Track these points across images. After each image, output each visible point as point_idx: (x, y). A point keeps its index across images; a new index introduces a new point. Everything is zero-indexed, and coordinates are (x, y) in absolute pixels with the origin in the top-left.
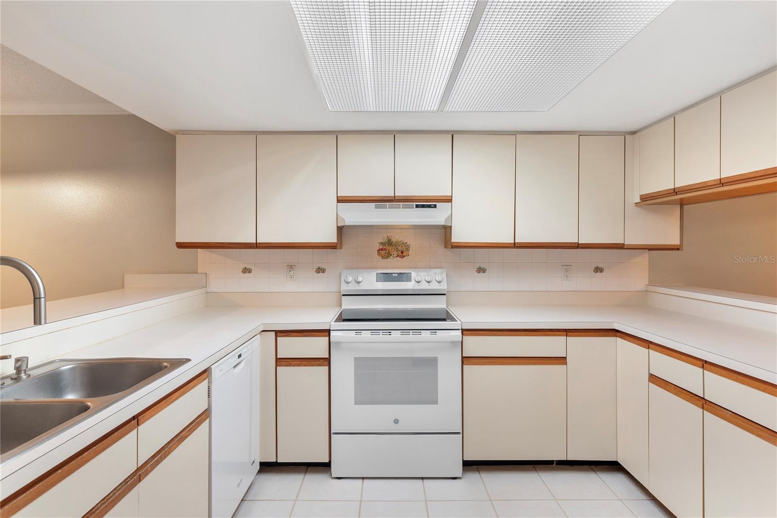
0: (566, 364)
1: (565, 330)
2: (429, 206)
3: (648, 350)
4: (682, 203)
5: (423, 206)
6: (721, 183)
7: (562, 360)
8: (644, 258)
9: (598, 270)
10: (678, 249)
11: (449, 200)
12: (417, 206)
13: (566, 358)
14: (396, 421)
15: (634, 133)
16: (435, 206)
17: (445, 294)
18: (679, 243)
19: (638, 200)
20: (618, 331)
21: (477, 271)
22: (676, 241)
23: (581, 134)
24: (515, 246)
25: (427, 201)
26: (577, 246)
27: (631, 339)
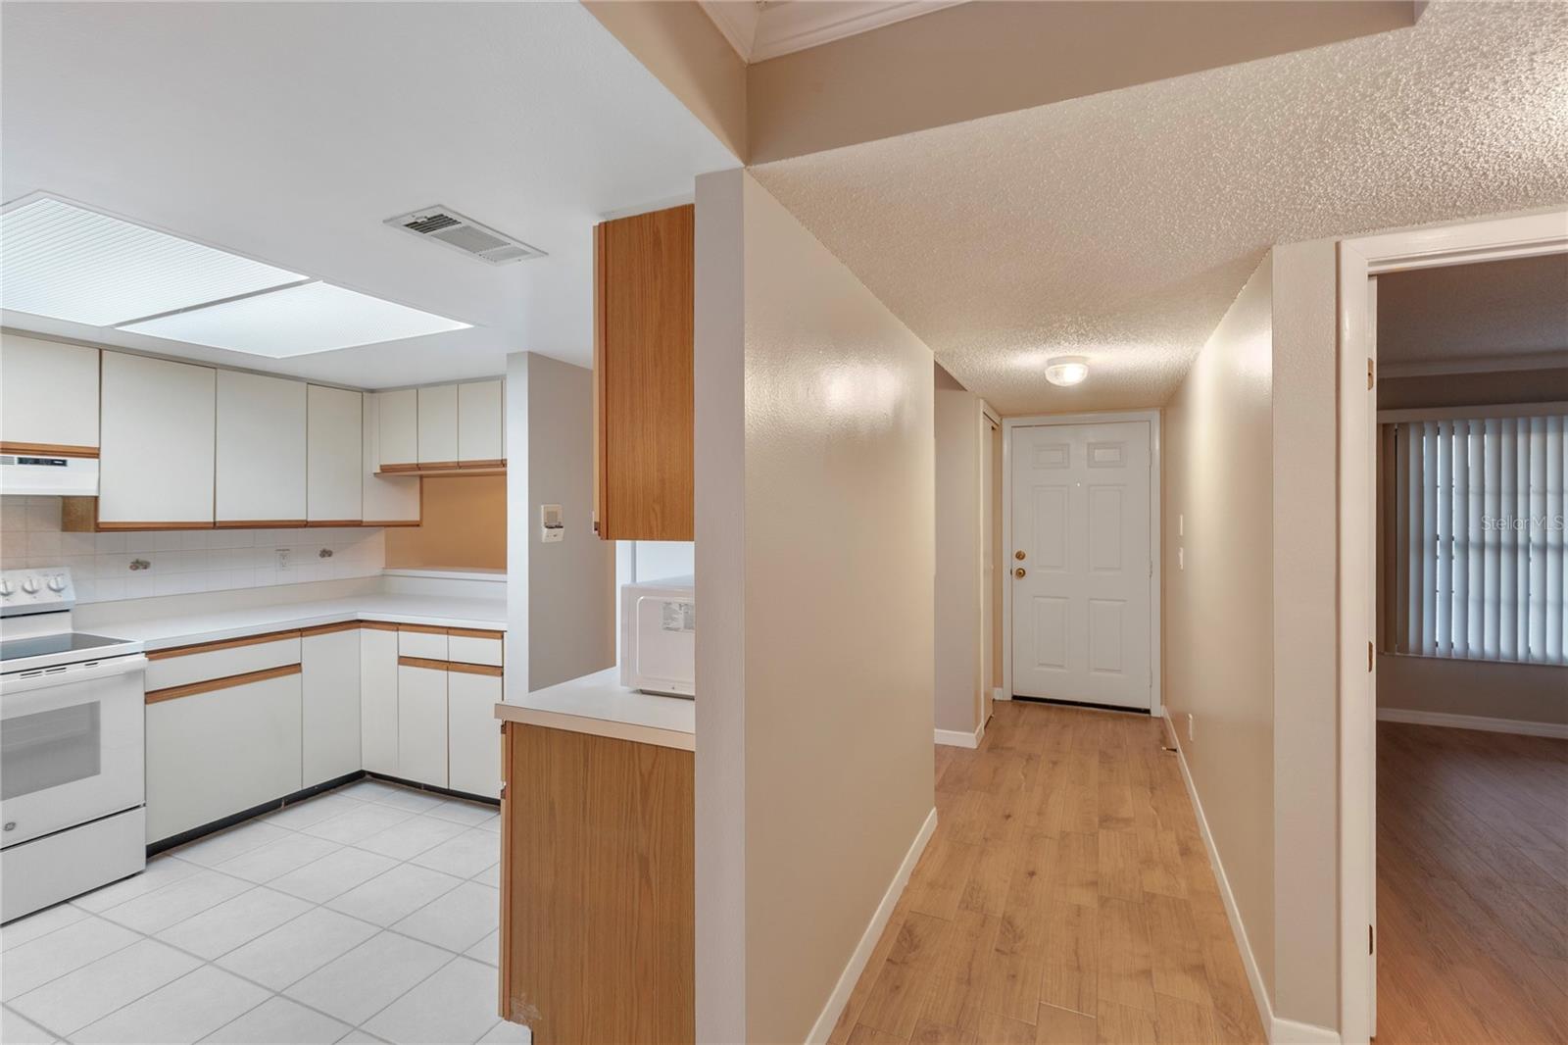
0: (300, 671)
1: (299, 630)
2: (52, 463)
3: (396, 633)
4: (421, 477)
5: (37, 462)
6: (459, 465)
7: (296, 668)
8: (380, 536)
9: (325, 553)
10: (418, 526)
11: (94, 454)
12: (21, 461)
13: (300, 664)
14: (10, 827)
15: (372, 391)
16: (64, 463)
17: (67, 611)
18: (419, 519)
19: (379, 471)
20: (361, 621)
21: (131, 567)
22: (417, 518)
23: (310, 383)
24: (215, 526)
25: (44, 453)
26: (306, 524)
27: (377, 626)
